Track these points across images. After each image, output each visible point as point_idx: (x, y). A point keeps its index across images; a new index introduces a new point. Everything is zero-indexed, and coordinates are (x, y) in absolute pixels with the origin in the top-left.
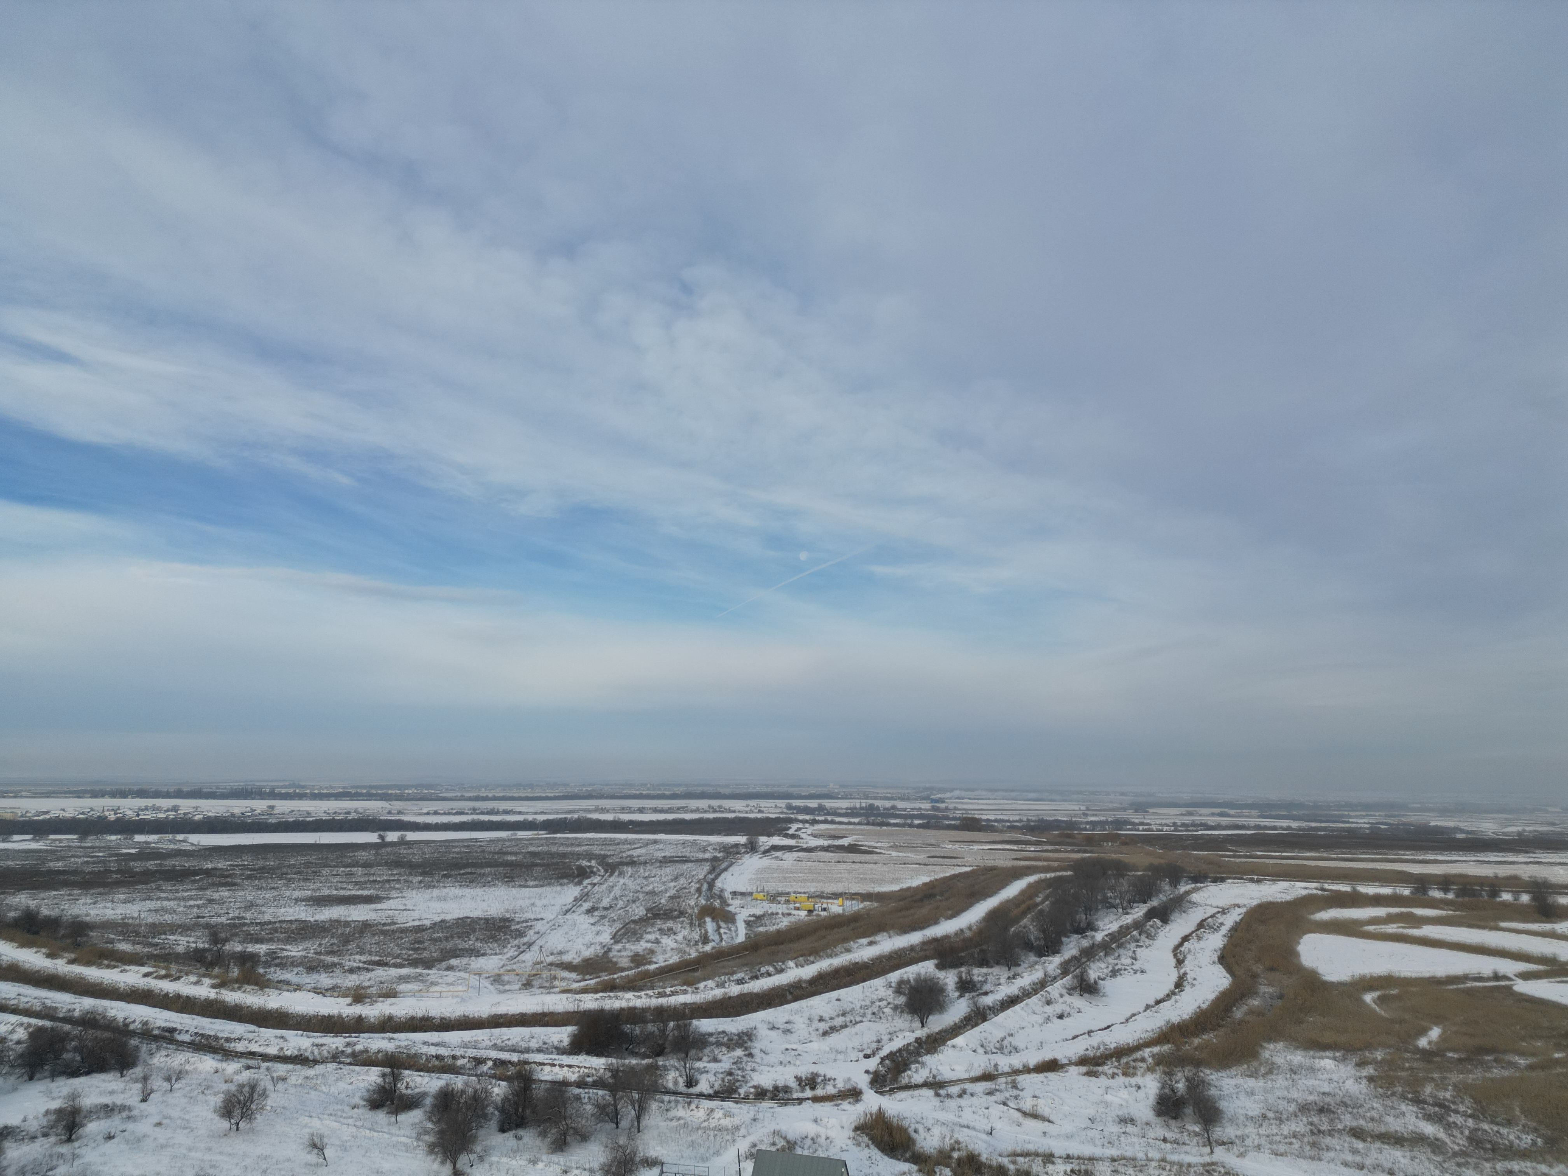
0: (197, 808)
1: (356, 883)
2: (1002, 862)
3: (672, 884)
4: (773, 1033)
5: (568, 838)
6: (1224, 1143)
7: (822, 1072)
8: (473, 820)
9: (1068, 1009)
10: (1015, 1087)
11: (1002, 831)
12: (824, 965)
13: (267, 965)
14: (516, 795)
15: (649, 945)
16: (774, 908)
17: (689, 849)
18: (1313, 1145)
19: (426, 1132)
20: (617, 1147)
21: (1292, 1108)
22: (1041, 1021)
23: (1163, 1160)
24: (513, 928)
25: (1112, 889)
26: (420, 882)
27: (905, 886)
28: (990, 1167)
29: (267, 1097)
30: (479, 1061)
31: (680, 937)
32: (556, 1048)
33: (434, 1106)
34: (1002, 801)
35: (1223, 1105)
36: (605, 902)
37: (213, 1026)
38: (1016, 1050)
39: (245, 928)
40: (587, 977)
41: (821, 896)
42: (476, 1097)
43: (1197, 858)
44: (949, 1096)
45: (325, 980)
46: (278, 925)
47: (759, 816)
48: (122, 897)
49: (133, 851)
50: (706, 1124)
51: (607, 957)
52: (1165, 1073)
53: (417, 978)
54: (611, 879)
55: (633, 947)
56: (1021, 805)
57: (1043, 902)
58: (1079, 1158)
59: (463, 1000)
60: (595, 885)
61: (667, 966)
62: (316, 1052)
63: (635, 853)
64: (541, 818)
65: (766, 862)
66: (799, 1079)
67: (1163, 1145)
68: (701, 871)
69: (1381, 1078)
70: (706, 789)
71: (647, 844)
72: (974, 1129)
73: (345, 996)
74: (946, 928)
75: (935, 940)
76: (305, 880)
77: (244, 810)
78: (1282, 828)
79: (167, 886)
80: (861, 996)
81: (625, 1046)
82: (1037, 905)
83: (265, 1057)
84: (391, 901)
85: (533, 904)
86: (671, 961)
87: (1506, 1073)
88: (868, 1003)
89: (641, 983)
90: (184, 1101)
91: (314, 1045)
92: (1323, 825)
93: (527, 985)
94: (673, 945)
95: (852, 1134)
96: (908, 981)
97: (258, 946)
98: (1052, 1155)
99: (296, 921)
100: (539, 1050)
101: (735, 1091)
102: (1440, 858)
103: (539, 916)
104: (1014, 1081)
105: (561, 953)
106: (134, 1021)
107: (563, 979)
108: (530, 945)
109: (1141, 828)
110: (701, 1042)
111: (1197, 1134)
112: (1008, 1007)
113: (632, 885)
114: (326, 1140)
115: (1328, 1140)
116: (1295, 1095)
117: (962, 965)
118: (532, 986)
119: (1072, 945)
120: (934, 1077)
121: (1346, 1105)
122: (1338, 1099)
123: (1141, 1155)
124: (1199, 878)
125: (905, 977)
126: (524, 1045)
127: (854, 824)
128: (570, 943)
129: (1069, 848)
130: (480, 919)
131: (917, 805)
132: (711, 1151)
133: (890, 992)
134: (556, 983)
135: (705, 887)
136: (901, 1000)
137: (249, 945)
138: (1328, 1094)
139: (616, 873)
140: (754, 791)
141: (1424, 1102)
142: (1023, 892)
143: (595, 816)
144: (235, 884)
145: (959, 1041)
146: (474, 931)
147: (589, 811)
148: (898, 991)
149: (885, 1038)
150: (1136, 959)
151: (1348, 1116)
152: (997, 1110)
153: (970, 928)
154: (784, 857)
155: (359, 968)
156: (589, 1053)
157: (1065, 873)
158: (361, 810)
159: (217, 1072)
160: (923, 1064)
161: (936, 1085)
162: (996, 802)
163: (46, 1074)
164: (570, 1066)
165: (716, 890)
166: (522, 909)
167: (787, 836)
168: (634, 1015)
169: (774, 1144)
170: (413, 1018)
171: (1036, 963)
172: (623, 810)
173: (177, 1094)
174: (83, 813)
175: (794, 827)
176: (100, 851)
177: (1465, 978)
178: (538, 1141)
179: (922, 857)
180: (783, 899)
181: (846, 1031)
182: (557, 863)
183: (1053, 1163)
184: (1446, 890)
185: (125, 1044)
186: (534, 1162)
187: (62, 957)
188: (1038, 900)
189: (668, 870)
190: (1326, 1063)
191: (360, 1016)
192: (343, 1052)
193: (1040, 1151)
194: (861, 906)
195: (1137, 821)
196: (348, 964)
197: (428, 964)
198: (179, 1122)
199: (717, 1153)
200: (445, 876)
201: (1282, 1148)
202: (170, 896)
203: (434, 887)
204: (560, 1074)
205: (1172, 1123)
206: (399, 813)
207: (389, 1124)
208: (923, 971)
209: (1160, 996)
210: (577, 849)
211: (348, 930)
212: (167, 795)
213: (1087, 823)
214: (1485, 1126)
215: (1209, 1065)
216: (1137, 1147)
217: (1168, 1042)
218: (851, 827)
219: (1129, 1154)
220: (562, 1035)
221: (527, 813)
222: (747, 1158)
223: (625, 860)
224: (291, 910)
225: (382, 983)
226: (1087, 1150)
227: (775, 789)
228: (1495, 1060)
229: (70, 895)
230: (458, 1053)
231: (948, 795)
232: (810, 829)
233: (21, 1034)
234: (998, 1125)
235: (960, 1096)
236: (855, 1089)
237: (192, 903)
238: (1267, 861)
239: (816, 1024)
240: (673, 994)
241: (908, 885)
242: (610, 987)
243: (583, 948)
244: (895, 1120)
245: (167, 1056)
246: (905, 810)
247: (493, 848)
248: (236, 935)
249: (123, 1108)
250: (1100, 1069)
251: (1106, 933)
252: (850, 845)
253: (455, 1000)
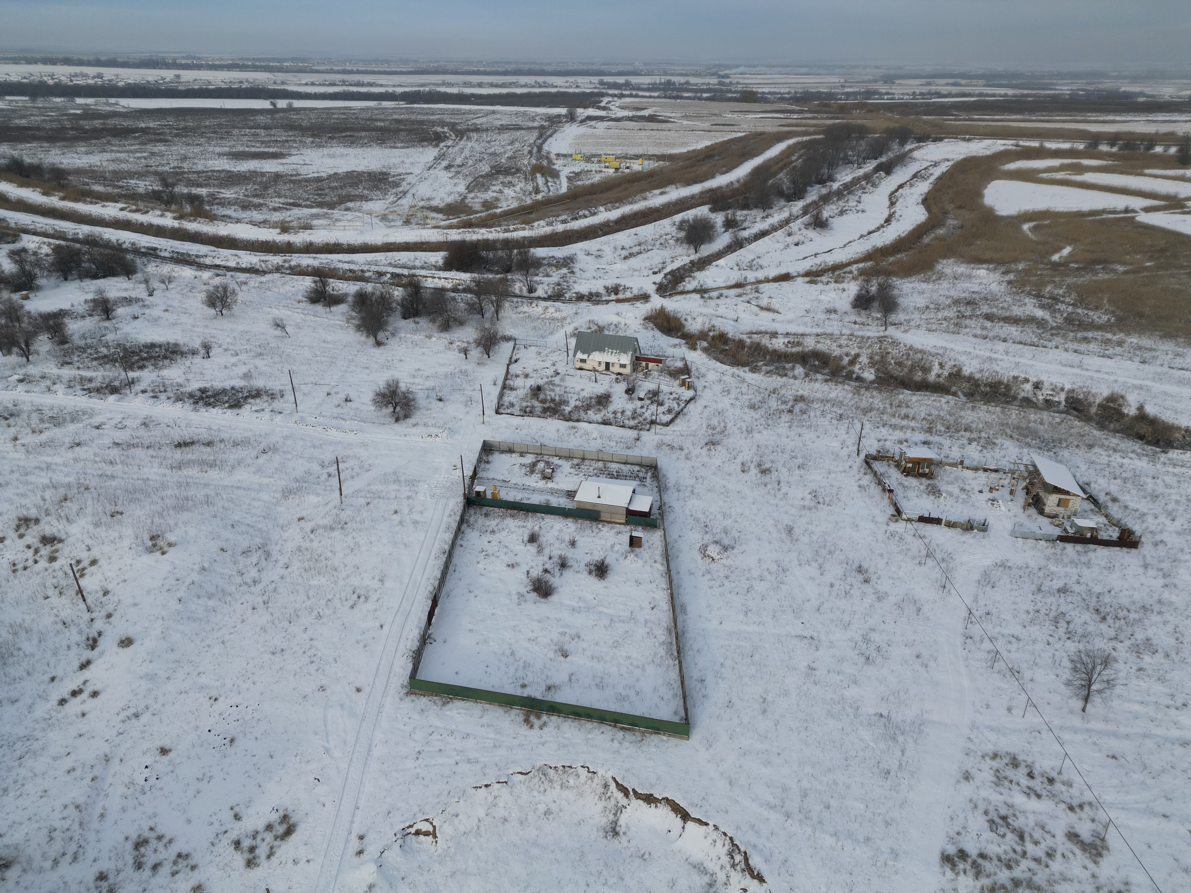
0: (117, 75)
1: (262, 142)
2: (770, 128)
3: (509, 147)
4: (589, 258)
5: (423, 108)
6: (895, 324)
7: (622, 284)
8: (344, 91)
9: (803, 239)
10: (757, 291)
11: (773, 102)
12: (626, 209)
13: (211, 203)
14: (376, 69)
15: (495, 194)
16: (589, 166)
17: (521, 118)
18: (957, 325)
19: (353, 318)
20: (484, 329)
21: (949, 301)
22: (782, 247)
23: (852, 335)
24: (390, 180)
25: (853, 149)
26: (312, 142)
27: (691, 148)
28: (734, 340)
29: (236, 294)
30: (381, 274)
31: (517, 189)
32: (434, 266)
33: (354, 302)
34: (777, 76)
35: (900, 300)
36: (459, 161)
37: (184, 247)
38: (761, 267)
39: (186, 176)
40: (451, 217)
41: (626, 157)
42: (382, 297)
43: (926, 122)
44: (710, 298)
45: (257, 216)
46: (210, 174)
47: (577, 90)
48: (84, 149)
49: (78, 112)
50: (543, 316)
51: (464, 203)
52: (864, 280)
53: (325, 216)
54: (461, 143)
55: (483, 196)
56: (792, 79)
57: (797, 160)
58: (794, 334)
59: (362, 232)
60: (449, 147)
61: (509, 210)
62: (263, 265)
63: (478, 121)
64: (399, 90)
65: (582, 130)
66: (607, 288)
67: (853, 326)
68: (532, 137)
69: (1017, 281)
70: (532, 67)
71: (487, 114)
72: (726, 318)
73: (275, 227)
74: (721, 181)
75: (711, 190)
76: (221, 138)
77: (156, 78)
78: (1001, 96)
79: (115, 141)
80: (653, 232)
81: (483, 266)
82: (792, 162)
83: (228, 269)
84: (293, 157)
85: (403, 162)
86: (512, 207)
87: (1107, 277)
88: (657, 237)
89: (491, 222)
90: (179, 296)
91: (260, 261)
92: (1034, 92)
93: (407, 222)
94: (513, 194)
95: (642, 322)
96: (688, 221)
97: (199, 189)
98: (777, 333)
99: (223, 171)
100: (422, 268)
101: (563, 296)
102: (1118, 118)
103: (409, 171)
104: (757, 288)
105: (429, 199)
106: (124, 242)
107: (433, 218)
108: (405, 193)
109: (886, 97)
110: (537, 264)
111: (878, 319)
112: (760, 238)
113: (478, 148)
114: (285, 322)
115: (968, 322)
116: (953, 293)
117: (729, 208)
118: (411, 223)
119: (814, 192)
120: (701, 286)
121: (986, 299)
122: (982, 295)
123: (837, 332)
124: (923, 138)
125: (686, 218)
126: (411, 264)
127: (654, 97)
128: (435, 192)
129: (825, 116)
130: (364, 173)
131: (707, 80)
132: (548, 332)
133: (674, 229)
134: (428, 221)
135: (535, 150)
136: (682, 234)
137: (193, 189)
138: (976, 292)
139: (465, 138)
140: (572, 68)
141: (1043, 296)
142: (782, 153)
143: (443, 89)
144: (167, 141)
145: (721, 262)
146: (361, 182)
147: (438, 85)
148: (680, 228)
149: (669, 260)
150: (860, 202)
151: (986, 306)
152: (742, 306)
153: (738, 181)
154: (597, 126)
155: (280, 208)
156: (458, 270)
157: (818, 137)
158: (251, 81)
159: (196, 278)
160: (694, 278)
161: (702, 291)
162: (771, 76)
163: (75, 276)
164: (446, 279)
165: (544, 153)
166: (394, 165)
167: (599, 108)
168: (488, 245)
169: (590, 328)
170: (327, 244)
171: (785, 206)
172: (466, 84)
173: (173, 292)
174: (25, 78)
175: (606, 100)
176: (52, 112)
177: (1104, 211)
178: (430, 325)
179: (706, 125)
180: (596, 159)
181: (640, 256)
182: (417, 129)
183: (777, 338)
184: (1112, 145)
185: (124, 258)
186: (430, 337)
187: (55, 196)
188: (794, 158)
189: (505, 136)
190: (982, 272)
191: (289, 242)
192: (282, 266)
193: (769, 330)
194: (657, 165)
195: (884, 91)
196: (272, 205)
197: (331, 206)
198: (180, 309)
199: (551, 333)
200: (330, 138)
201: (934, 327)
202: (120, 149)
203: (323, 146)
204: (440, 283)
205: (863, 312)
206: (283, 83)
207: (326, 313)
208: (699, 214)
209: (872, 228)
210: (432, 117)
211: (265, 179)
212: (89, 64)
213: (843, 94)
214: (1080, 311)
215: (896, 274)
216: (835, 327)
217: (871, 260)
218: (651, 100)
219: (829, 331)
220: (438, 257)
221: (387, 86)
222: (571, 336)
223: (470, 127)
224: (217, 162)
225: (299, 219)
226: (801, 330)
227: (590, 67)
228: (1103, 268)
229: (41, 147)
230: (365, 268)
231: (734, 71)
232: (618, 102)
233: (46, 250)
234: (742, 316)
235: (718, 298)
236: (645, 294)
237: (138, 155)
238: (980, 123)
239: (619, 251)
240: (515, 230)
241: (694, 148)
242: (468, 225)
243: (445, 196)
244: (672, 313)
245: (157, 266)
246: (696, 85)
247: (364, 115)
248: (180, 180)
249: (137, 300)
250: (819, 279)
251: (841, 183)
252: (650, 116)
253: (356, 232)
